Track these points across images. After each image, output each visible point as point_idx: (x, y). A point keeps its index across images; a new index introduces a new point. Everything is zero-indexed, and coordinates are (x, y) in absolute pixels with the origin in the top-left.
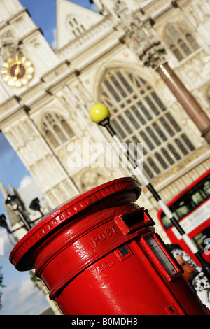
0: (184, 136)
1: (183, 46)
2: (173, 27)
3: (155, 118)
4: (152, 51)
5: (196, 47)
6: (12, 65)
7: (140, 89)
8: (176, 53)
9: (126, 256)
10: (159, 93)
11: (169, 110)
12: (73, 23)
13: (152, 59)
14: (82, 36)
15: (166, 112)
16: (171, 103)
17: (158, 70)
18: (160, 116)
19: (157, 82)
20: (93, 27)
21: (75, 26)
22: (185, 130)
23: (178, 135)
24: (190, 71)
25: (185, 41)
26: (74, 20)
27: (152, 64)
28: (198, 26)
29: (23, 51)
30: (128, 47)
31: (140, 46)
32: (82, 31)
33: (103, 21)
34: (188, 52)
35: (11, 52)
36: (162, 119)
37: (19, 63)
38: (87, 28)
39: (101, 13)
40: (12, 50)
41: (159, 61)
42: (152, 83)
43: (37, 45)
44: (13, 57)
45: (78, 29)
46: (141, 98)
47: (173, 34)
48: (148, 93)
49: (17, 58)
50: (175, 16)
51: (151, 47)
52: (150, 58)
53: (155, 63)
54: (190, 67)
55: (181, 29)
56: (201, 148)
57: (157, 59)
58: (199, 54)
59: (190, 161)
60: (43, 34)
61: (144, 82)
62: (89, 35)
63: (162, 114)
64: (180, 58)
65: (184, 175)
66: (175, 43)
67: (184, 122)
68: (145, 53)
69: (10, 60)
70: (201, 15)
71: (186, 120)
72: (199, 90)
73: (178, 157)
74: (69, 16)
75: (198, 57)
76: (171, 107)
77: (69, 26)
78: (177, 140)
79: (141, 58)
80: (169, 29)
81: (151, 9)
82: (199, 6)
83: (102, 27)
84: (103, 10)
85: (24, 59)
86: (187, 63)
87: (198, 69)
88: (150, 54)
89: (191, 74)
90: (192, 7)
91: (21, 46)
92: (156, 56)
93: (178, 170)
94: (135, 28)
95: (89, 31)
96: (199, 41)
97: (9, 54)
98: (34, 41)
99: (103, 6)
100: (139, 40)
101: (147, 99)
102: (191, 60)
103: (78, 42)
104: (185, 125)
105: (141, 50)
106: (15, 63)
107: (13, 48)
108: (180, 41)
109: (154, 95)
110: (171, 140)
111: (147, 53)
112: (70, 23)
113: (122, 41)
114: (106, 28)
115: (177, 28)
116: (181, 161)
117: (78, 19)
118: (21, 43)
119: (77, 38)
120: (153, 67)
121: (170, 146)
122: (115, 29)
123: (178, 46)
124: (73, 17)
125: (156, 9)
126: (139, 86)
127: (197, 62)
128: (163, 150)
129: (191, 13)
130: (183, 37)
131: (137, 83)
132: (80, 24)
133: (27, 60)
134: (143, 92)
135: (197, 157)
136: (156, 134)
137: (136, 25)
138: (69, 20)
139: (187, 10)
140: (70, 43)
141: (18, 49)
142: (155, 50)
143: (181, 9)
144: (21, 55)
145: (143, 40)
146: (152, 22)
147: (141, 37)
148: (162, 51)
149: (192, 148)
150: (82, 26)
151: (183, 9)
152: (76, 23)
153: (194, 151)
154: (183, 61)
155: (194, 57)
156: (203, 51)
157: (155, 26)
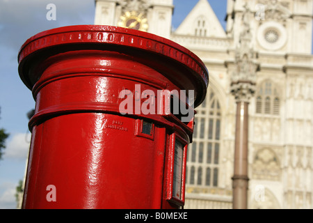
0: (216, 170)
1: (268, 104)
2: (270, 85)
3: (206, 140)
4: (245, 86)
5: (277, 112)
6: (133, 18)
7: (212, 110)
8: (259, 105)
9: (145, 135)
10: (223, 124)
11: (221, 142)
12: (201, 24)
13: (240, 92)
14: (200, 37)
15: (217, 141)
16: (226, 138)
17: (238, 103)
18: (210, 141)
19: (228, 114)
20: (213, 38)
21: (201, 27)
22: (220, 166)
23: (212, 166)
24: (258, 126)
25: (272, 102)
26: (204, 22)
27: (237, 95)
28: (290, 98)
29: (149, 15)
30: (227, 72)
31: (238, 74)
32: (203, 34)
33: (224, 39)
34: (267, 111)
35: (140, 8)
36: (210, 144)
37: (139, 20)
38: (208, 34)
39: (227, 33)
40: (141, 7)
41: (244, 97)
42: (224, 112)
43: (162, 18)
44: (138, 13)
45: (201, 31)
46: (207, 116)
47: (267, 90)
48: (215, 117)
49: (140, 15)
50: (278, 78)
51: (246, 82)
52: (239, 89)
53: (240, 96)
54: (260, 123)
55: (275, 90)
56: (222, 189)
57: (244, 95)
58: (274, 119)
59: (206, 192)
60: (173, 13)
61: (219, 107)
62: (206, 41)
63: (213, 141)
64: (258, 110)
65: (194, 199)
66: (264, 97)
67: (225, 160)
68: (238, 83)
69: (134, 13)
70: (297, 93)
71: (228, 159)
72: (254, 145)
73: (200, 182)
74: (202, 16)
75: (272, 120)
76: (224, 141)
77: (196, 23)
78: (208, 169)
79: (232, 84)
80: (267, 84)
81: (265, 59)
82: (301, 85)
83: (219, 42)
84: (230, 32)
85: (144, 20)
86: (260, 118)
87: (265, 129)
88: (241, 86)
89: (257, 129)
90: (296, 81)
91: (150, 10)
92: (244, 91)
93: (192, 192)
94: (245, 59)
95: (208, 38)
96: (282, 110)
97: (136, 8)
98: (163, 13)
99: (232, 29)
100: (242, 70)
101: (211, 121)
102: (265, 118)
103: (193, 40)
104: (224, 162)
105: (236, 78)
106: (136, 18)
107: (143, 7)
108: (268, 98)
109: (218, 122)
110: (204, 165)
111: (240, 84)
112: (199, 22)
113: (226, 64)
114: (222, 46)
115: (273, 87)
116: (200, 187)
117: (206, 24)
118: (152, 7)
119: (195, 37)
120: (236, 98)
121: (200, 170)
122: (228, 52)
123: (263, 101)
124: (204, 19)
125: (268, 62)
126: (212, 106)
127: (268, 123)
128: (193, 168)
129: (292, 85)
130: (272, 98)
131: (213, 103)
132: (205, 28)
133: (147, 23)
134: (211, 113)
135: (214, 193)
136: (197, 152)
137: (247, 58)
138: (199, 19)
139: (290, 80)
140: (187, 36)
141: (146, 10)
142: (247, 87)
143: (286, 77)
144: (145, 16)
145: (244, 72)
146: (258, 69)
147: (245, 69)
148: (252, 92)
149: (216, 184)
150: (205, 31)
151: (288, 77)
152: (203, 25)
153: (215, 188)
154: (259, 115)
155: (269, 119)
156: (279, 120)
157: (259, 73)
